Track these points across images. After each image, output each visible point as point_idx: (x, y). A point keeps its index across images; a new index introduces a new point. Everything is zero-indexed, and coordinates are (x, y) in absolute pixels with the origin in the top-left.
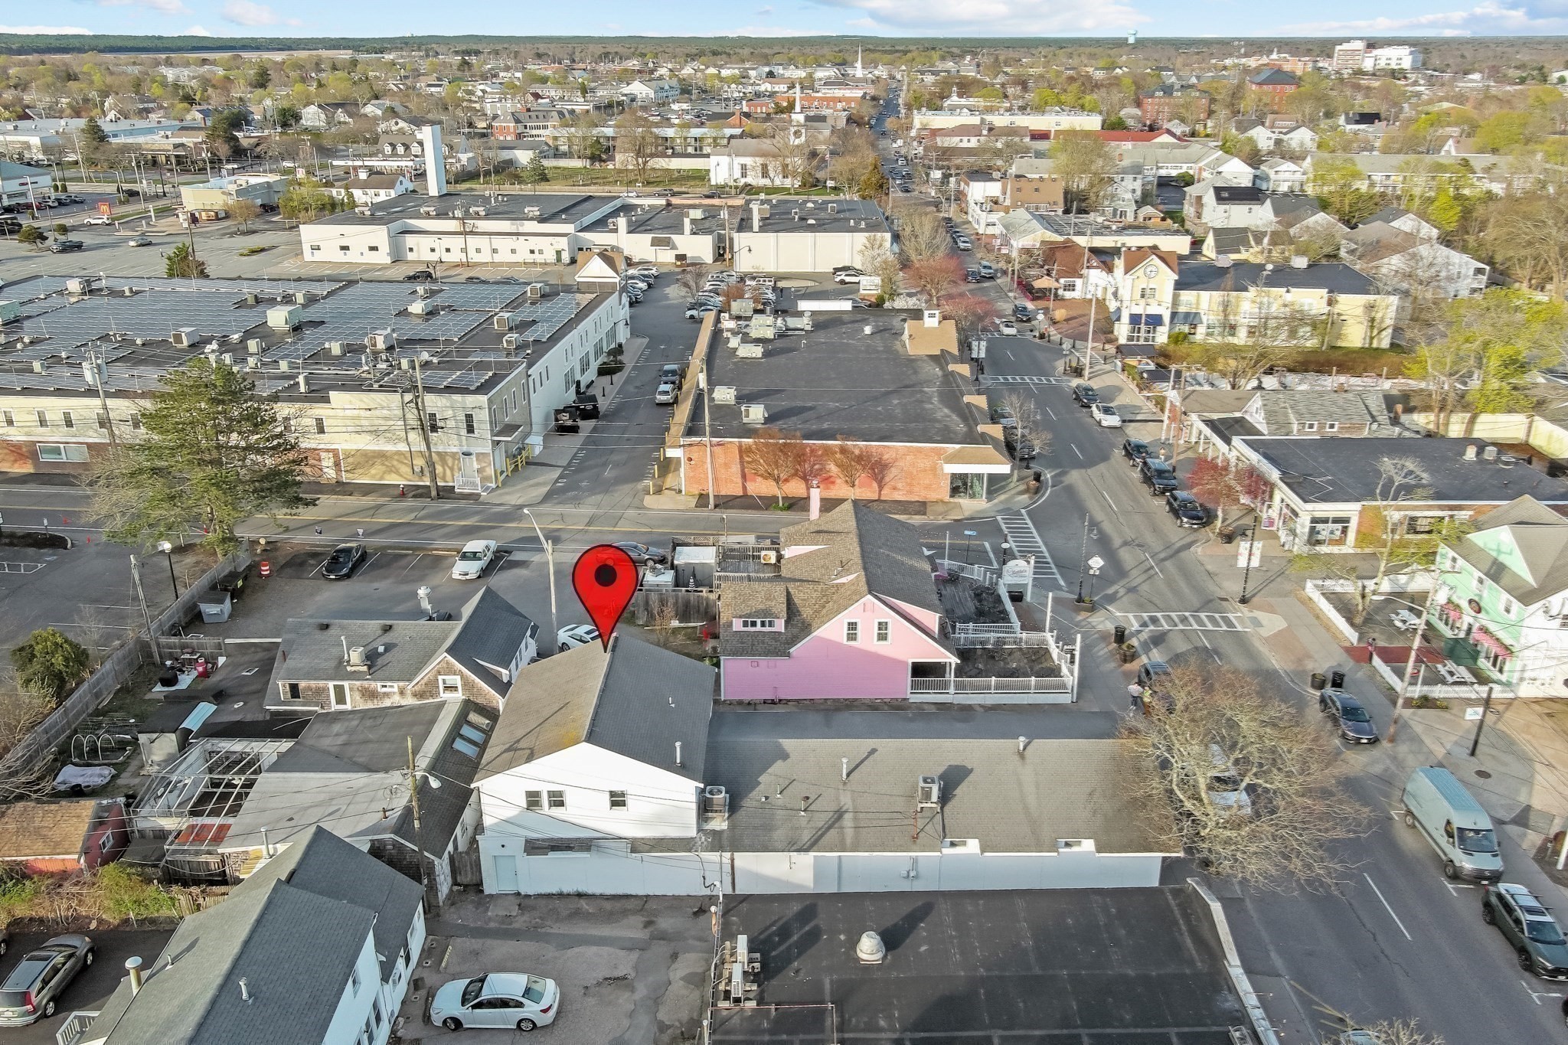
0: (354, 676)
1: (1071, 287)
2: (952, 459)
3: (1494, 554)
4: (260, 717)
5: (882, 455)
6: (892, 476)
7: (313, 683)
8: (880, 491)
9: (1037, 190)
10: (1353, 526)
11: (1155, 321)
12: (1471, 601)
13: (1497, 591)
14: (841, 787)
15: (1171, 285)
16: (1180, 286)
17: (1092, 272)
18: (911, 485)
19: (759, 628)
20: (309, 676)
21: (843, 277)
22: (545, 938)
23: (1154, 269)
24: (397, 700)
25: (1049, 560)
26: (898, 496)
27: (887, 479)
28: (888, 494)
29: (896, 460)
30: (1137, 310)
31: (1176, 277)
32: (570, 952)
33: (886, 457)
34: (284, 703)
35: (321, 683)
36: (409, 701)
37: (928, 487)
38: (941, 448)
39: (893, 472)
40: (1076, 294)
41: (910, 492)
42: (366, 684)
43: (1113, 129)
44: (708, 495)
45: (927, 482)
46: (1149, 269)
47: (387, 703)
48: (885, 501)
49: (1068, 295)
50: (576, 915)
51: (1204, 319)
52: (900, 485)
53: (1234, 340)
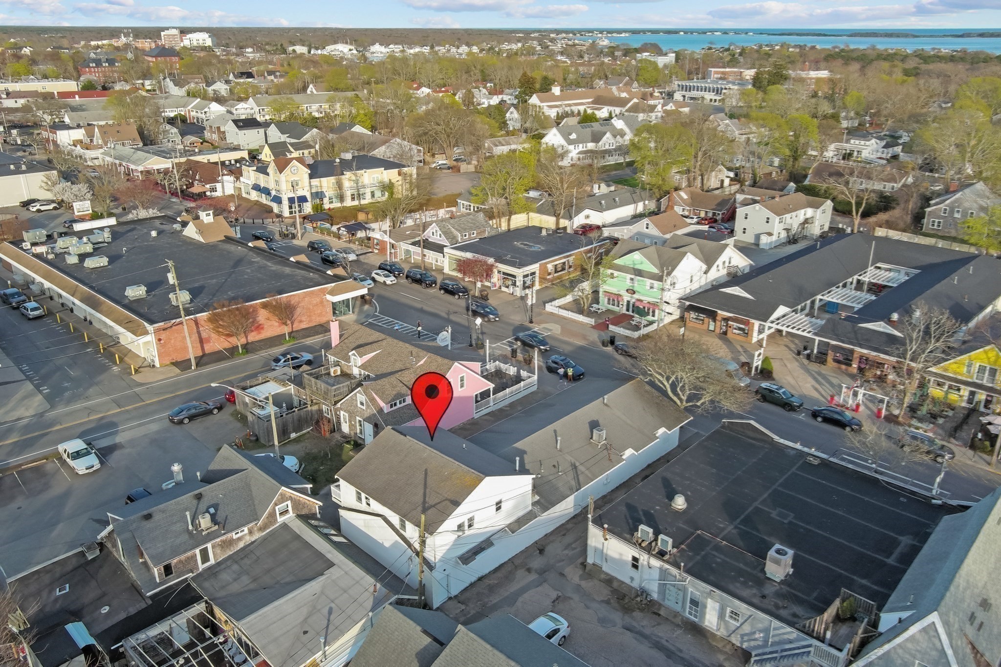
0: (210, 537)
1: (214, 190)
2: (333, 293)
3: (632, 266)
4: (143, 605)
5: (290, 301)
6: (298, 313)
7: (183, 557)
8: (292, 325)
9: (118, 132)
10: (537, 274)
11: (302, 199)
12: (627, 290)
13: (643, 281)
14: (561, 453)
15: (307, 176)
16: (311, 177)
17: (225, 178)
18: (310, 316)
19: (398, 406)
20: (176, 553)
21: (38, 207)
22: (494, 608)
23: (295, 168)
24: (249, 539)
25: (426, 333)
26: (304, 326)
27: (295, 316)
28: (297, 326)
29: (299, 303)
30: (292, 195)
31: (309, 172)
32: (519, 603)
33: (292, 302)
34: (161, 584)
35: (189, 554)
36: (257, 536)
37: (320, 315)
38: (324, 288)
39: (298, 311)
40: (219, 193)
41: (310, 321)
42: (224, 538)
43: (88, 89)
44: (190, 359)
45: (319, 312)
46: (293, 169)
47: (241, 545)
48: (297, 331)
49: (215, 194)
50: (491, 589)
51: (327, 194)
52: (303, 319)
53: (363, 202)
